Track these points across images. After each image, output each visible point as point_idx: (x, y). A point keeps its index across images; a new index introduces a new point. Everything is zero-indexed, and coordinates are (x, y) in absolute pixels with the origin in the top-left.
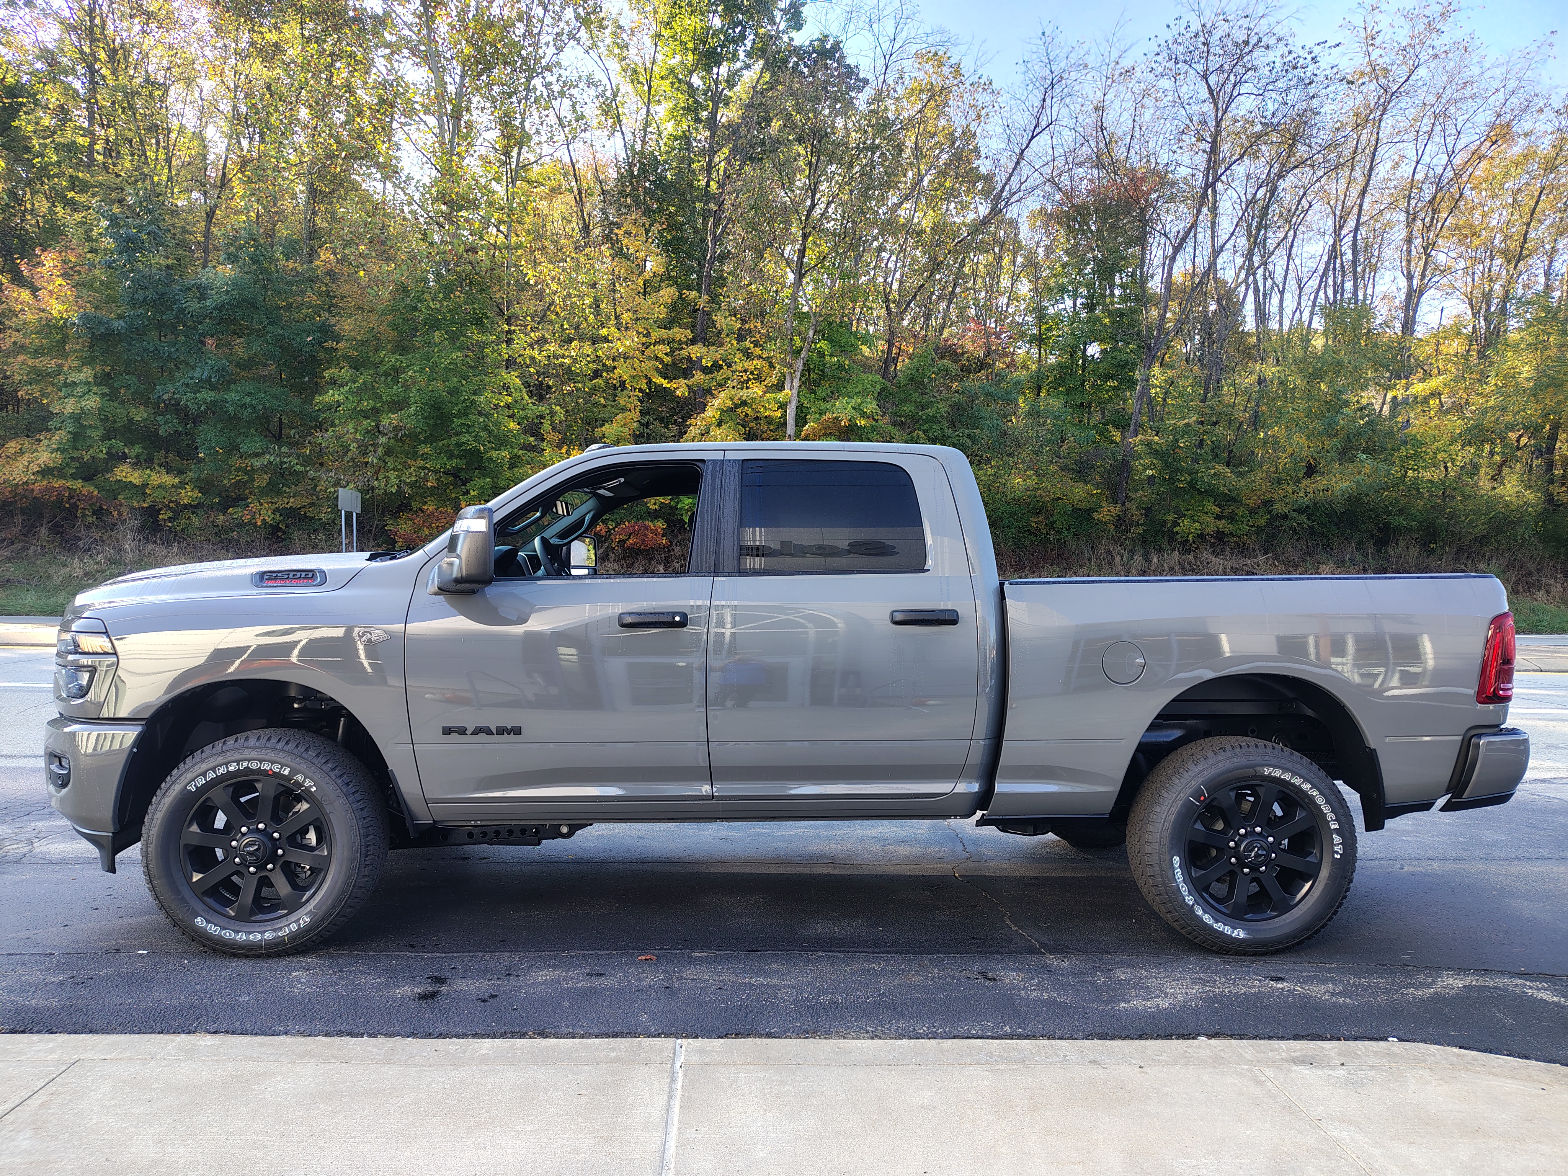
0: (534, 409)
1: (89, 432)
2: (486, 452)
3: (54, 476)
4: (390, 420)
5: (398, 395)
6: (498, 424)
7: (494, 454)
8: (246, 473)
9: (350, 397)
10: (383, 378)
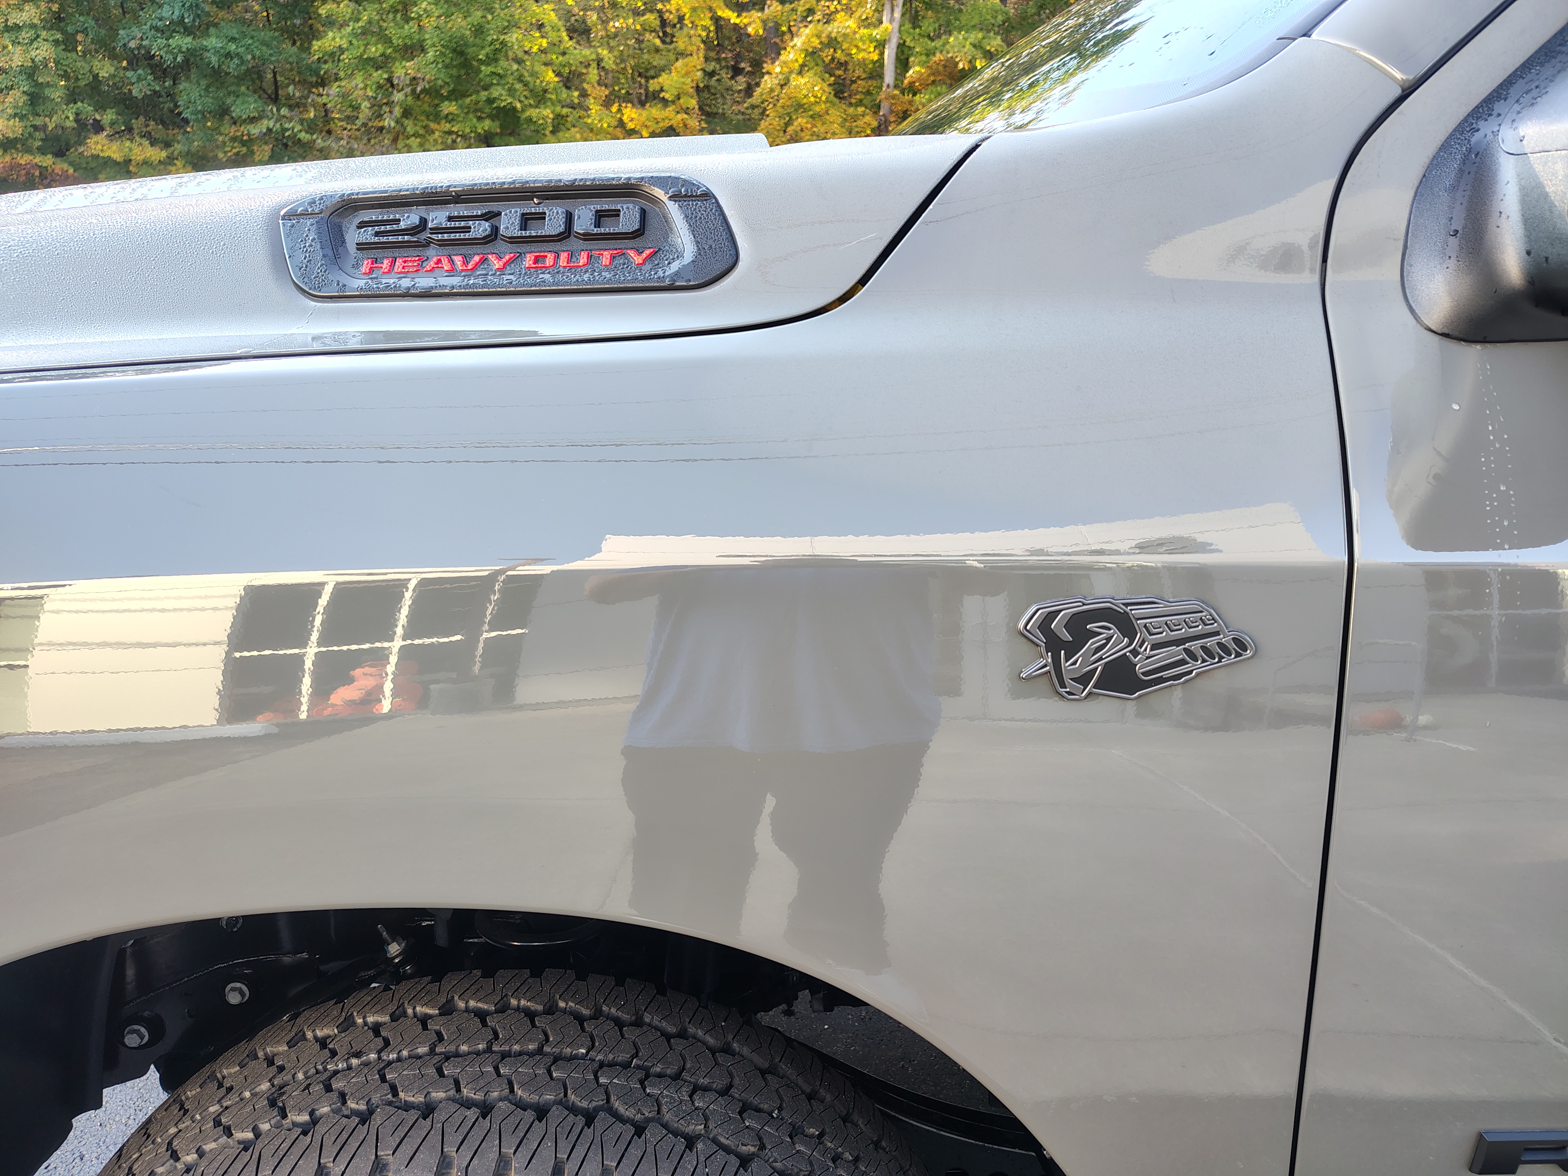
0: (579, 53)
1: (47, 92)
2: (523, 111)
3: (17, 149)
4: (403, 70)
5: (410, 37)
6: (534, 74)
7: (533, 113)
8: (244, 143)
9: (354, 41)
10: (391, 16)
